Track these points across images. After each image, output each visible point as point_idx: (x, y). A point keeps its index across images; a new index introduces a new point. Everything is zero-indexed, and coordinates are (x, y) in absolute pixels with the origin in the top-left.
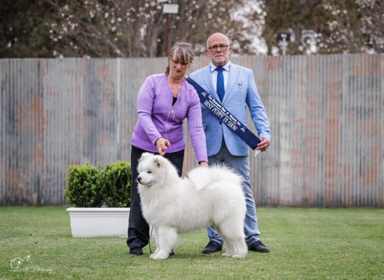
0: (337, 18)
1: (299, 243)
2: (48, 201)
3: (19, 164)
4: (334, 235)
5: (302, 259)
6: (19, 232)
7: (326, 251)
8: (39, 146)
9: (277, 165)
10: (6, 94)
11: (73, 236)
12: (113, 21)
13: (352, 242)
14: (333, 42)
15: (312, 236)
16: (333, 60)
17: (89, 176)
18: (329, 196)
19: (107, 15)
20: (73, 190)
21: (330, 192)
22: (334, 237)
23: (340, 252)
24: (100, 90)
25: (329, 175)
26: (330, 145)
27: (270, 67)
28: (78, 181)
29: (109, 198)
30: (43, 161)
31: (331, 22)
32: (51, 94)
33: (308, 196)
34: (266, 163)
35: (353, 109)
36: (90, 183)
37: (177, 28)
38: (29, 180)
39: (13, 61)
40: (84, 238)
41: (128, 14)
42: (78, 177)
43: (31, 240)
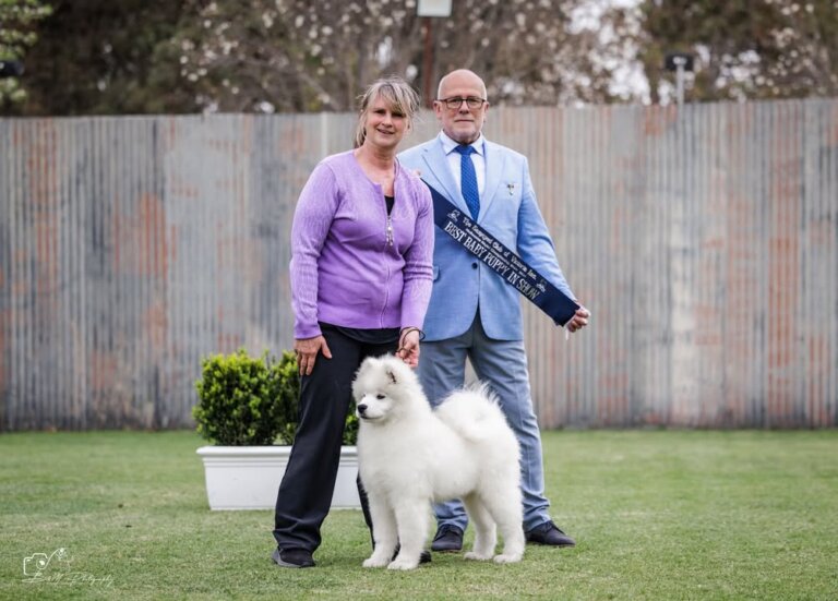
0: (794, 22)
1: (701, 523)
2: (178, 419)
3: (115, 342)
4: (782, 500)
5: (703, 568)
6: (99, 499)
7: (757, 546)
8: (157, 302)
9: (666, 340)
10: (86, 193)
11: (213, 509)
12: (313, 34)
13: (818, 519)
14: (784, 73)
15: (733, 504)
16: (784, 112)
17: (245, 377)
18: (779, 405)
19: (300, 21)
20: (211, 408)
21: (779, 396)
22: (779, 507)
23: (787, 549)
24: (285, 184)
25: (779, 359)
26: (779, 295)
27: (650, 130)
28: (220, 388)
29: (289, 426)
30: (165, 335)
31: (781, 29)
32: (181, 191)
33: (733, 405)
34: (642, 335)
35: (829, 217)
36: (246, 394)
37: (451, 47)
38: (137, 376)
39: (100, 124)
40: (235, 512)
41: (346, 18)
42: (220, 380)
43: (120, 519)
